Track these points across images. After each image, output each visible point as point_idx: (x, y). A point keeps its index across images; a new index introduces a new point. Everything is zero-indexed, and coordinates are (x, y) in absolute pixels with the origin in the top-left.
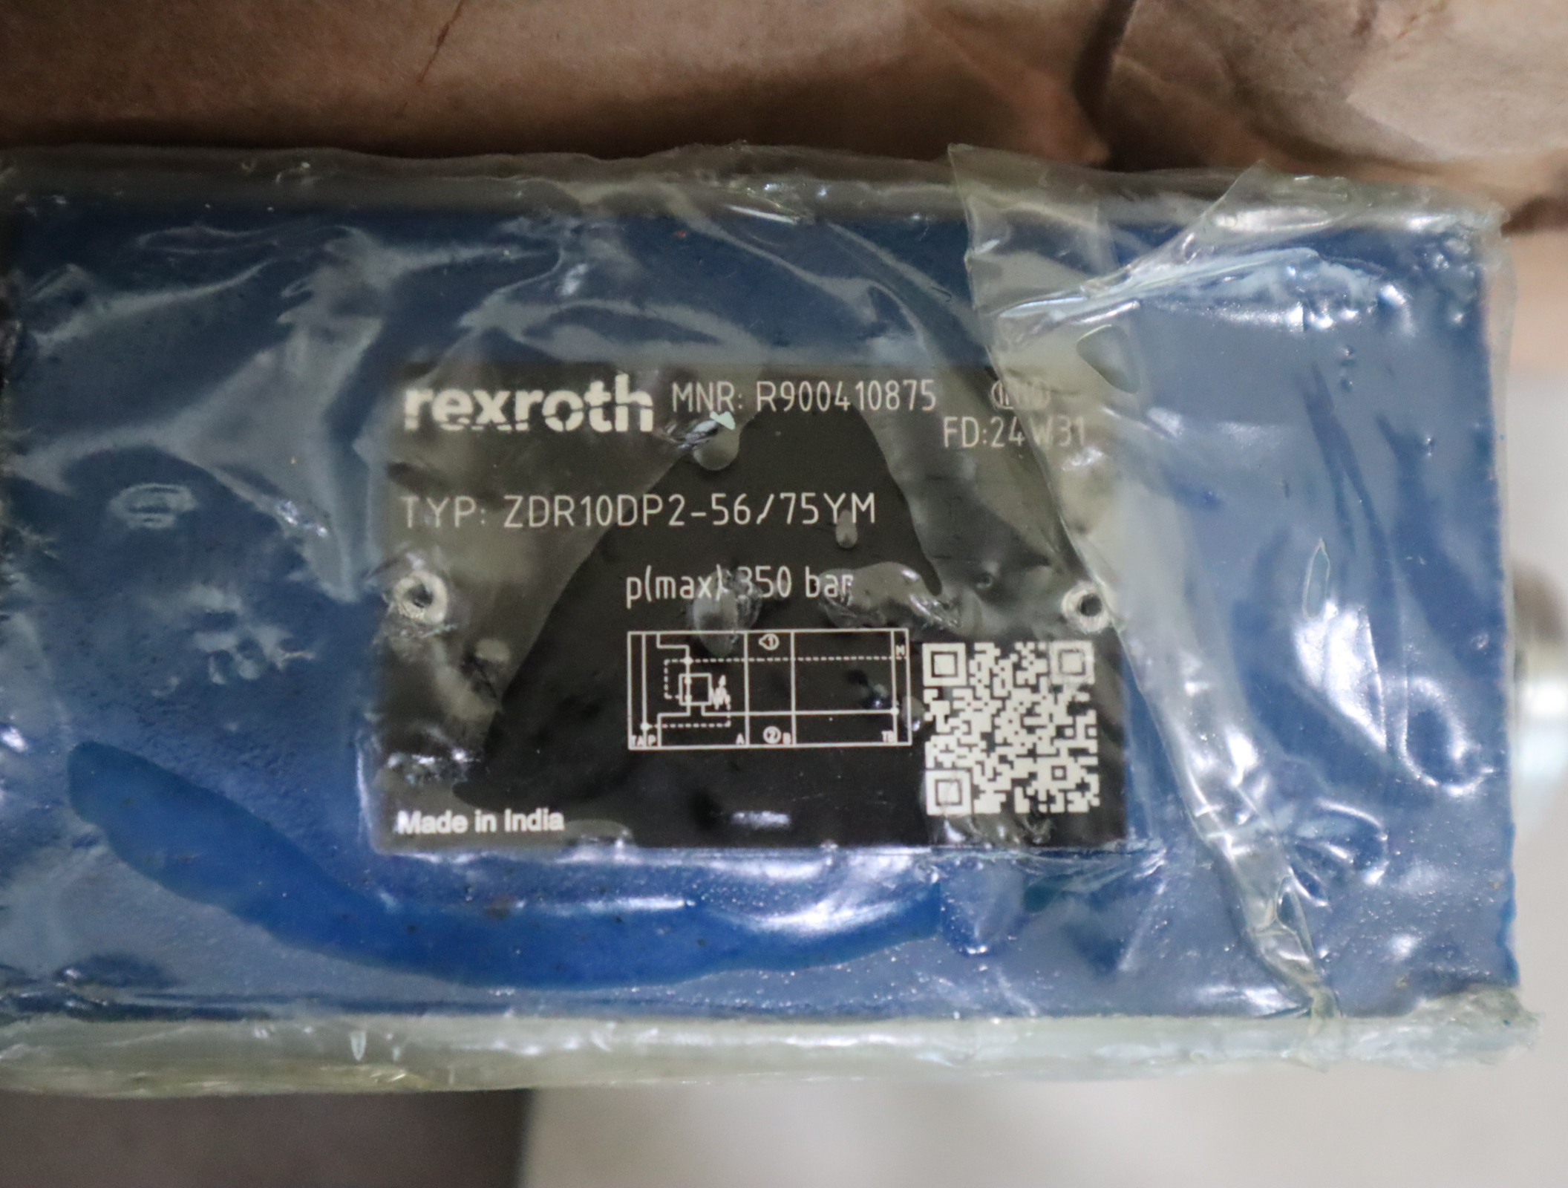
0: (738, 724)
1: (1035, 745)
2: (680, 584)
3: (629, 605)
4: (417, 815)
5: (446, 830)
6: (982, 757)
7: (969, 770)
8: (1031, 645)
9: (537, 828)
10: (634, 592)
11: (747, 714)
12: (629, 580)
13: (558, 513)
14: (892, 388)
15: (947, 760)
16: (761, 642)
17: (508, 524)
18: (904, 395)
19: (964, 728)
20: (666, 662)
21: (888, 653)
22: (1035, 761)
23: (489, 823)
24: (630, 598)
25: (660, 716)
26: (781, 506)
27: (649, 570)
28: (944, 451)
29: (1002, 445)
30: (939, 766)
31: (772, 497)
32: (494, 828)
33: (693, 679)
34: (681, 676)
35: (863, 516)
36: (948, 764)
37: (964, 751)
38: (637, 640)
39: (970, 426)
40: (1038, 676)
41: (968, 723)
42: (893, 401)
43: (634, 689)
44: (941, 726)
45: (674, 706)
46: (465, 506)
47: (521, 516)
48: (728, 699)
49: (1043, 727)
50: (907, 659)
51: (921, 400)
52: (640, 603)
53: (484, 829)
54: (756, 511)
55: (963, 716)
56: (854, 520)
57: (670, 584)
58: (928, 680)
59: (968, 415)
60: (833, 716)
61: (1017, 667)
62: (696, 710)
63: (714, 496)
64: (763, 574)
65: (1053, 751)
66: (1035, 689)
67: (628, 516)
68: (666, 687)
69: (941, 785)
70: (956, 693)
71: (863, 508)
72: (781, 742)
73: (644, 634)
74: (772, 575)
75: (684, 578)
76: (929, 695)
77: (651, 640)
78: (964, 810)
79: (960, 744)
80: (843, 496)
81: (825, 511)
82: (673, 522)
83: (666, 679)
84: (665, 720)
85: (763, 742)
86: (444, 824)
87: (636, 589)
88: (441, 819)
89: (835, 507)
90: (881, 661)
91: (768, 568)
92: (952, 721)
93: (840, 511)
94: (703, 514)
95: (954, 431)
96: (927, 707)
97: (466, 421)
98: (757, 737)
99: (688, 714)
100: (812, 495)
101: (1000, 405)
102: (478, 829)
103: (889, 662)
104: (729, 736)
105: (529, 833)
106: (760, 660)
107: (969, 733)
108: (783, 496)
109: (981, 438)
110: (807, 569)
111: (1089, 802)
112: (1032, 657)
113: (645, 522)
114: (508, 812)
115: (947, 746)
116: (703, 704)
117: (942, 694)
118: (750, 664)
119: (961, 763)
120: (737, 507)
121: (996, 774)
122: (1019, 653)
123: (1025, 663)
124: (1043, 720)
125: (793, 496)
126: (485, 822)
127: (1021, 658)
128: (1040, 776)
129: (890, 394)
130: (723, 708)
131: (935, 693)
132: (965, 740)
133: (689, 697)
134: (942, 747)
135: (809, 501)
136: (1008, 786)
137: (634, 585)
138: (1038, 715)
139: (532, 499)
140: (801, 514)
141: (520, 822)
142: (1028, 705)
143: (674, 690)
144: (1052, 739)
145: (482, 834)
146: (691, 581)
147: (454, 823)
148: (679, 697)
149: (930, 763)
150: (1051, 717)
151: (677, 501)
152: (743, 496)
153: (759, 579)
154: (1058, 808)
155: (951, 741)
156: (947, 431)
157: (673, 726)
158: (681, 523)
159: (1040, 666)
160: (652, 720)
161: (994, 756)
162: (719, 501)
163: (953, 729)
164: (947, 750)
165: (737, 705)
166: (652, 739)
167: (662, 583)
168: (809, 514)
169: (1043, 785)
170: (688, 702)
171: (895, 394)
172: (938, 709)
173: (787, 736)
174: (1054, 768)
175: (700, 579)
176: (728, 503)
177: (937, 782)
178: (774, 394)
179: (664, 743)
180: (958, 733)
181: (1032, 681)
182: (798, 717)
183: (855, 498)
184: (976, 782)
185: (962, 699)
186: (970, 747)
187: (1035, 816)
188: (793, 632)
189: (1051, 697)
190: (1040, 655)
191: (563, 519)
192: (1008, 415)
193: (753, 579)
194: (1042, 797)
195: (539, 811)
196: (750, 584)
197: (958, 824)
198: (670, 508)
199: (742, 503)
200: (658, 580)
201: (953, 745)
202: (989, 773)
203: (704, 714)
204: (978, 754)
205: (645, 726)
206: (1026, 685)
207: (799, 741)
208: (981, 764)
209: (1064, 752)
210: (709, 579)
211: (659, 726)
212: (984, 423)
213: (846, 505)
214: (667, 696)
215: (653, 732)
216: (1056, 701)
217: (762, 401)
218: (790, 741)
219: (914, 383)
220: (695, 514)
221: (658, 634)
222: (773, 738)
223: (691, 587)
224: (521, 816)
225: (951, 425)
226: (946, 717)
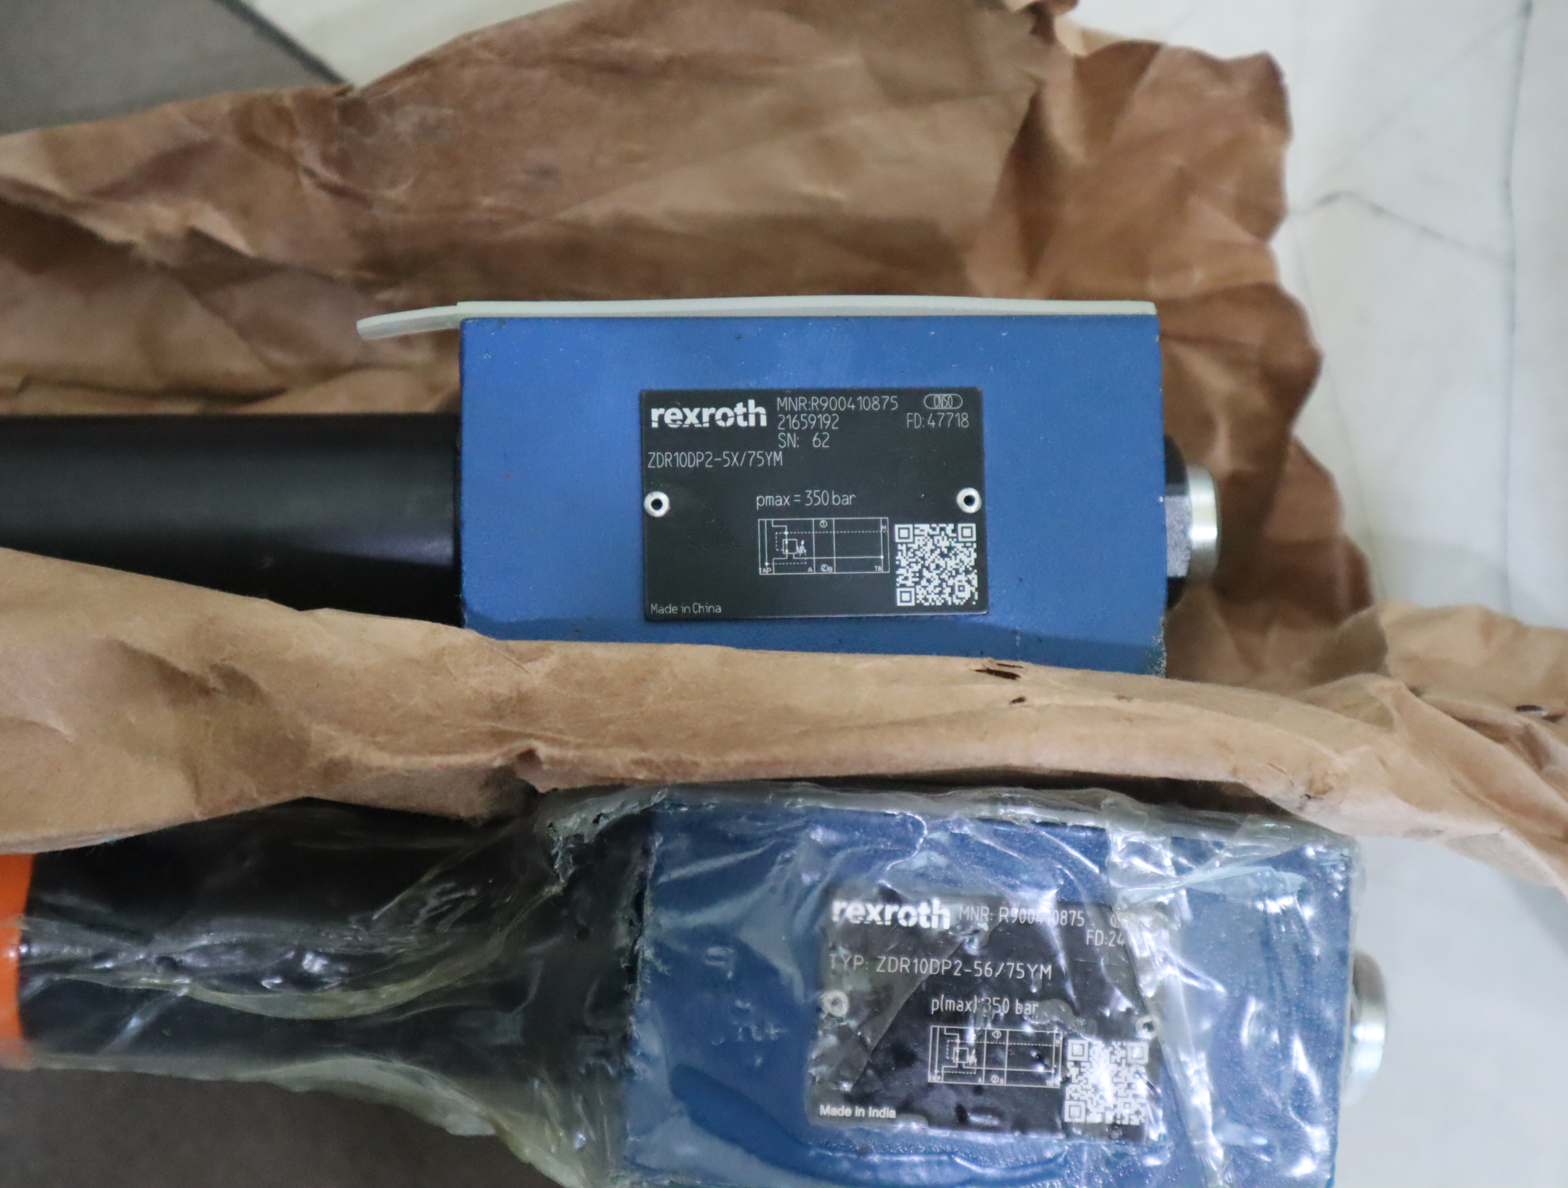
0: (979, 1072)
1: (1117, 1092)
2: (957, 1003)
3: (932, 1013)
4: (828, 1107)
5: (842, 1115)
6: (1092, 1095)
7: (1085, 1102)
8: (1119, 1043)
9: (883, 1116)
10: (935, 1007)
11: (984, 1068)
12: (934, 1001)
13: (902, 966)
14: (1064, 914)
15: (1075, 1096)
16: (993, 1034)
17: (878, 970)
18: (1070, 916)
19: (1085, 1081)
20: (948, 1041)
21: (1052, 1043)
22: (1117, 1099)
23: (861, 1113)
24: (933, 1009)
25: (943, 1067)
26: (1007, 968)
27: (943, 996)
28: (1087, 946)
29: (1113, 945)
30: (1071, 1098)
31: (1003, 965)
32: (863, 1115)
33: (960, 1050)
34: (954, 1048)
35: (1044, 975)
36: (1076, 1098)
37: (1084, 1092)
38: (935, 1030)
39: (1099, 935)
40: (1122, 1058)
41: (1086, 1079)
42: (1064, 920)
43: (931, 1054)
44: (1074, 1080)
45: (950, 1062)
46: (859, 960)
47: (885, 966)
48: (976, 1061)
49: (1122, 1083)
50: (1061, 1047)
51: (1077, 920)
52: (938, 1012)
53: (859, 1115)
54: (995, 970)
55: (1085, 1075)
56: (1041, 978)
57: (952, 1003)
58: (1070, 1057)
59: (1100, 929)
60: (1024, 1072)
61: (1112, 1053)
62: (960, 1065)
63: (976, 962)
64: (997, 1001)
65: (1125, 1095)
66: (1119, 1064)
67: (935, 970)
68: (947, 1053)
69: (1072, 1108)
70: (1082, 1064)
71: (1046, 972)
72: (999, 1082)
73: (938, 1027)
74: (1000, 1002)
75: (959, 1001)
76: (1070, 1065)
77: (941, 1031)
78: (1082, 1120)
79: (1082, 1089)
80: (1036, 966)
81: (1027, 971)
82: (956, 974)
83: (947, 1049)
84: (945, 1069)
85: (991, 1082)
86: (841, 1112)
87: (936, 1004)
88: (840, 1109)
89: (1032, 971)
90: (1048, 1047)
91: (999, 999)
92: (1080, 1078)
93: (1035, 973)
94: (970, 971)
95: (1092, 937)
96: (1068, 1070)
97: (862, 919)
98: (987, 1078)
99: (957, 1067)
100: (1022, 964)
101: (1114, 926)
102: (856, 1115)
103: (1052, 1047)
104: (974, 1078)
105: (879, 1118)
106: (992, 1043)
107: (1087, 1084)
108: (1008, 964)
109: (1105, 940)
110: (1017, 1001)
111: (1140, 1121)
112: (1119, 1049)
113: (943, 973)
114: (870, 1108)
115: (1076, 1090)
116: (963, 1063)
117: (1077, 1063)
118: (987, 1044)
119: (1082, 1098)
120: (986, 968)
121: (1098, 1104)
122: (1113, 1047)
123: (1116, 1052)
124: (1122, 1080)
125: (1013, 964)
126: (860, 1111)
127: (1114, 1049)
128: (1118, 1107)
129: (1063, 917)
130: (973, 1065)
131: (1072, 1064)
132: (1085, 1087)
133: (957, 1059)
134: (1074, 1089)
135: (1020, 966)
136: (1103, 1111)
137: (935, 1003)
138: (1120, 1077)
139: (890, 958)
140: (1015, 972)
141: (876, 1113)
142: (1116, 1072)
143: (951, 1054)
144: (1126, 1089)
145: (858, 1117)
146: (962, 1003)
147: (846, 1111)
148: (953, 1058)
149: (1067, 1097)
150: (1126, 1079)
151: (958, 964)
152: (989, 963)
153: (994, 1004)
154: (1125, 1122)
155: (1078, 1087)
156: (1088, 936)
157: (949, 1072)
158: (959, 975)
159: (1123, 1053)
160: (940, 1068)
161: (1098, 1096)
162: (978, 965)
163: (1080, 1081)
164: (1076, 1091)
165: (979, 1062)
166: (939, 1077)
167: (948, 1003)
168: (1020, 973)
169: (1120, 1110)
170: (956, 1060)
171: (1065, 917)
172: (1073, 1072)
173: (1002, 1080)
174: (1125, 1103)
175: (967, 1002)
176: (982, 966)
177: (1070, 1106)
178: (1007, 914)
179: (945, 1080)
180: (1082, 1084)
181: (1119, 1061)
182: (1008, 1071)
183: (1042, 967)
184: (1088, 1107)
185: (1084, 1067)
186: (1087, 1090)
187: (1114, 1126)
188: (1008, 1030)
189: (1126, 1069)
190: (1122, 1047)
191: (904, 969)
192: (1117, 931)
193: (992, 1004)
194: (1118, 1117)
195: (885, 1109)
196: (990, 1006)
197: (1078, 1125)
198: (954, 967)
199: (989, 966)
200: (947, 1001)
201: (1079, 1089)
202: (1095, 1103)
203: (964, 1067)
204: (1090, 1094)
205: (936, 1071)
206: (1116, 1062)
207: (1007, 1083)
208: (1091, 1099)
209: (1131, 1096)
210: (971, 1002)
211: (943, 1072)
212: (1106, 933)
213: (1037, 970)
214: (948, 1058)
215: (939, 1074)
216: (1129, 1072)
217: (1002, 918)
218: (1003, 1082)
219: (1074, 912)
220: (966, 971)
221: (945, 1027)
222: (995, 1080)
223: (962, 1006)
224: (876, 1111)
225: (1091, 933)
226: (1077, 1076)
